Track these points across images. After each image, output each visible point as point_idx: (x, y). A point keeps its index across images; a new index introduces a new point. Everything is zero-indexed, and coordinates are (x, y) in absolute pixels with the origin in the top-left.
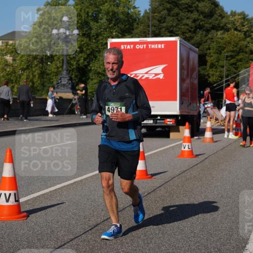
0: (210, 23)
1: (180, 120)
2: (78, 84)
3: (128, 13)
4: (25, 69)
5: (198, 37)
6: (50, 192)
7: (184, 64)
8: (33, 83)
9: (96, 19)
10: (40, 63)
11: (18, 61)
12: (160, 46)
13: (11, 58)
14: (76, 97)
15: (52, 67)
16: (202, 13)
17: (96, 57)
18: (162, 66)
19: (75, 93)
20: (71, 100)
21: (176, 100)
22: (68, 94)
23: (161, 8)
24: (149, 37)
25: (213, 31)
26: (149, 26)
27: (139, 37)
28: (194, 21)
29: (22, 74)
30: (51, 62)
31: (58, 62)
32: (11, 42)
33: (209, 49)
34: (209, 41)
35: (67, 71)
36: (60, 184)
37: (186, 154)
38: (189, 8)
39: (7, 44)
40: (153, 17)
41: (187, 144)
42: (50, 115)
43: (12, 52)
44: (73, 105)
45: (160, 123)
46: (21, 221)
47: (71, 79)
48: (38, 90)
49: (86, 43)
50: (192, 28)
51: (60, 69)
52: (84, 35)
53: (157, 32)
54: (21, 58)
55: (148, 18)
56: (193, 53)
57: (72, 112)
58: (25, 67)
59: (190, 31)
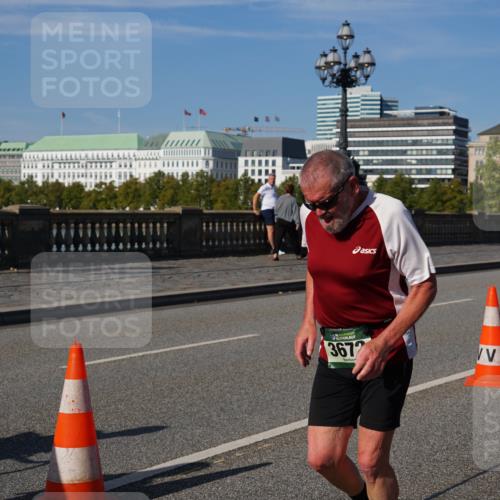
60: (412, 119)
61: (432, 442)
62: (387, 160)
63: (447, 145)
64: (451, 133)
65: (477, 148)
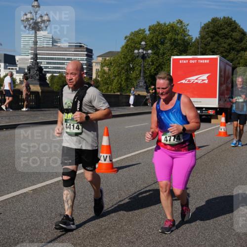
0: (240, 47)
1: (218, 111)
2: (150, 87)
3: (184, 39)
4: (117, 76)
5: (231, 56)
6: (132, 156)
7: (222, 73)
8: (121, 85)
9: (162, 43)
10: (126, 72)
11: (112, 71)
12: (206, 61)
13: (108, 69)
14: (149, 94)
15: (133, 75)
16: (235, 40)
17: (162, 68)
18: (207, 75)
19: (148, 92)
20: (145, 96)
21: (216, 97)
22: (143, 92)
23: (207, 36)
24: (198, 55)
25: (242, 52)
26: (198, 48)
27: (191, 55)
28: (229, 45)
29: (114, 79)
30: (133, 72)
31: (137, 71)
32: (107, 58)
33: (239, 64)
34: (239, 58)
35: (143, 77)
36: (138, 151)
37: (222, 134)
38: (226, 36)
39: (105, 60)
40: (201, 42)
41: (223, 127)
42: (132, 106)
43: (109, 65)
44: (147, 100)
45: (205, 112)
46: (113, 174)
47: (145, 82)
48: (124, 90)
49: (156, 58)
50: (227, 49)
51: (138, 76)
52: (155, 53)
53: (204, 52)
54: (114, 68)
55: (198, 43)
56: (228, 66)
57: (146, 104)
58: (116, 74)
59: (226, 52)
60: (67, 48)
61: (79, 199)
62: (55, 67)
63: (83, 61)
64: (85, 55)
65: (97, 63)
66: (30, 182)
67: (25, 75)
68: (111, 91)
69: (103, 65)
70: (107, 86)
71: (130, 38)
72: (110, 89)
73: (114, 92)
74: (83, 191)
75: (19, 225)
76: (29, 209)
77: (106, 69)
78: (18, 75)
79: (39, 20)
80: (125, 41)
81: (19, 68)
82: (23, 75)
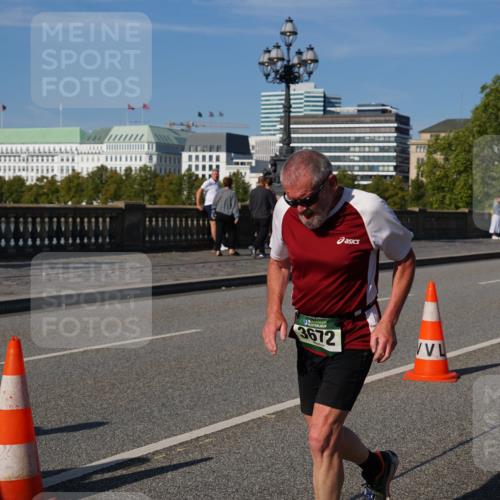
4: (462, 172)
6: (492, 346)
11: (451, 161)
13: (442, 157)
29: (457, 179)
32: (443, 135)
39: (437, 138)
42: (494, 237)
46: (448, 384)
54: (457, 156)
58: (462, 169)
60: (354, 116)
63: (389, 142)
64: (394, 130)
65: (418, 146)
66: (272, 397)
67: (265, 175)
68: (450, 204)
69: (432, 149)
70: (442, 194)
71: (492, 90)
72: (447, 202)
73: (457, 207)
74: (381, 418)
75: (246, 483)
76: (267, 451)
77: (439, 157)
78: (254, 175)
79: (295, 60)
80: (483, 95)
81: (257, 162)
82: (261, 175)
